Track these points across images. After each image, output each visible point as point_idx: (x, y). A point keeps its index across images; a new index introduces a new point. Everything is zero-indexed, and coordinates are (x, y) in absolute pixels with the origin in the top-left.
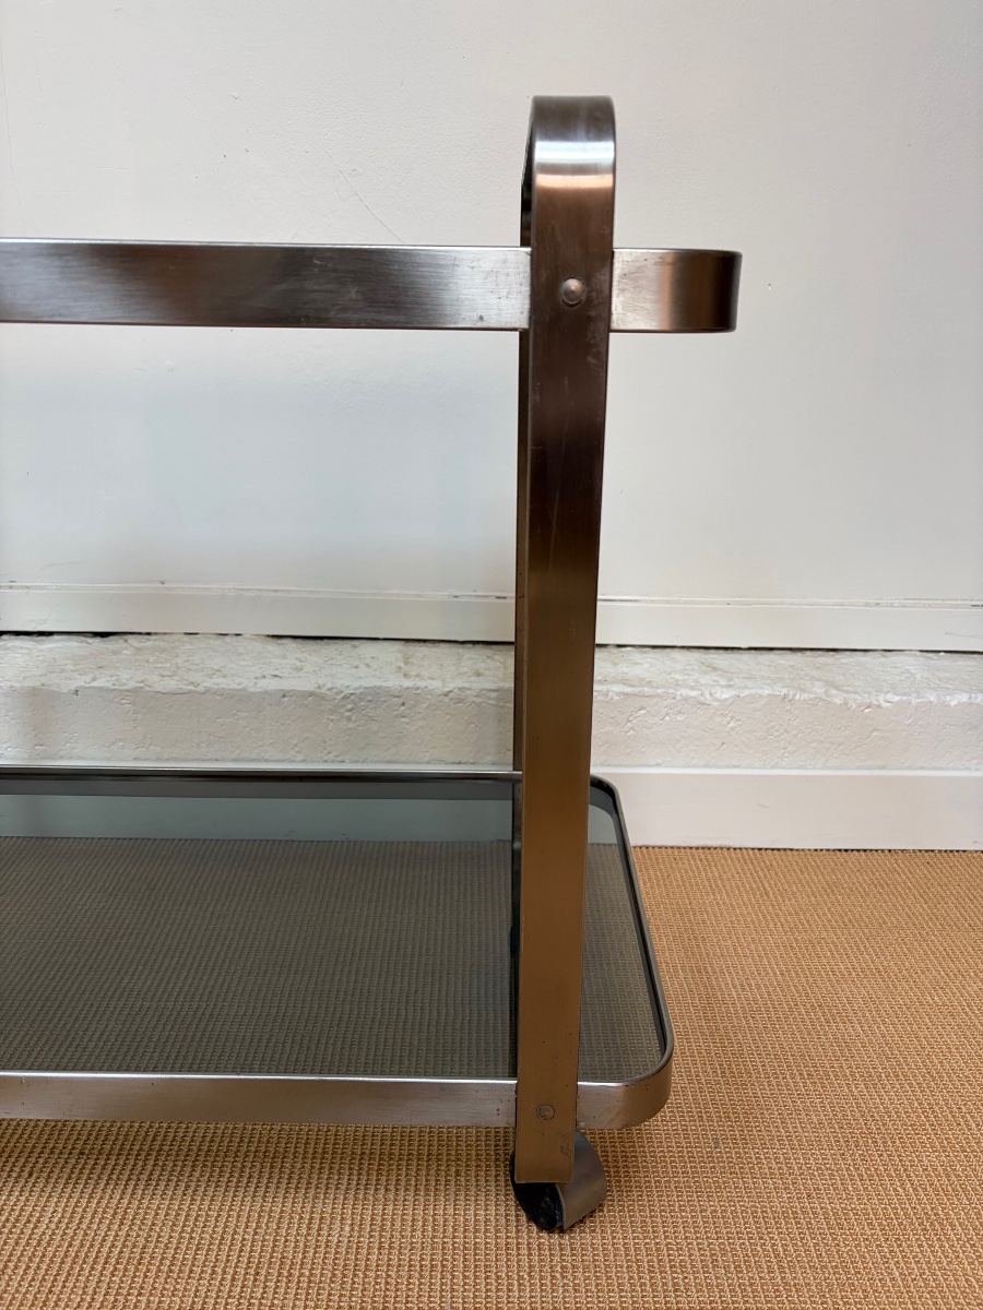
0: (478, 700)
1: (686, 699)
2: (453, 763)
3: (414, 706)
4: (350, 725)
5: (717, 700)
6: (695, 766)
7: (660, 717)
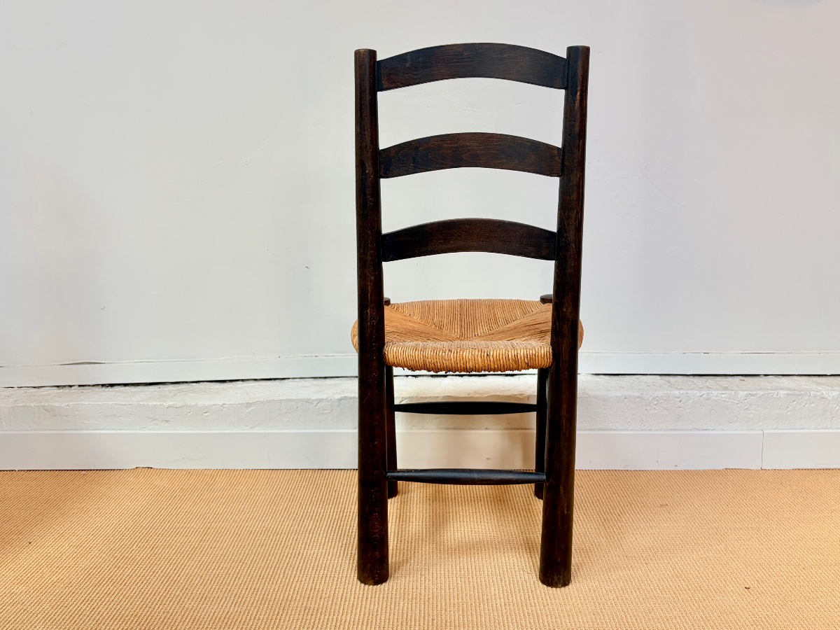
0: (716, 399)
1: (815, 396)
2: (703, 430)
3: (686, 402)
4: (656, 412)
5: (829, 396)
6: (821, 429)
7: (803, 404)
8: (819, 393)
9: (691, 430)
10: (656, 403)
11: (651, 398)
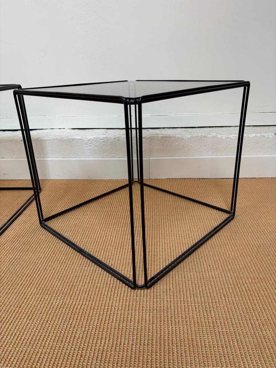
0: (123, 140)
3: (107, 142)
4: (91, 148)
5: (186, 138)
6: (181, 156)
7: (171, 143)
8: (180, 136)
9: (111, 158)
10: (90, 142)
11: (87, 140)
